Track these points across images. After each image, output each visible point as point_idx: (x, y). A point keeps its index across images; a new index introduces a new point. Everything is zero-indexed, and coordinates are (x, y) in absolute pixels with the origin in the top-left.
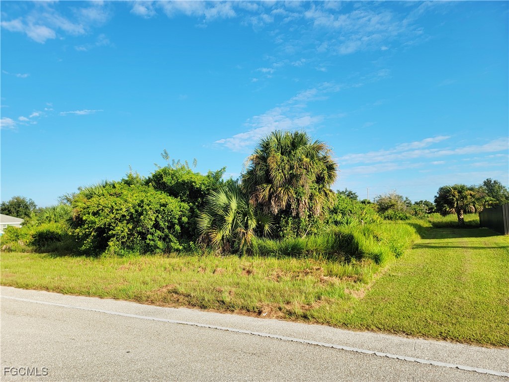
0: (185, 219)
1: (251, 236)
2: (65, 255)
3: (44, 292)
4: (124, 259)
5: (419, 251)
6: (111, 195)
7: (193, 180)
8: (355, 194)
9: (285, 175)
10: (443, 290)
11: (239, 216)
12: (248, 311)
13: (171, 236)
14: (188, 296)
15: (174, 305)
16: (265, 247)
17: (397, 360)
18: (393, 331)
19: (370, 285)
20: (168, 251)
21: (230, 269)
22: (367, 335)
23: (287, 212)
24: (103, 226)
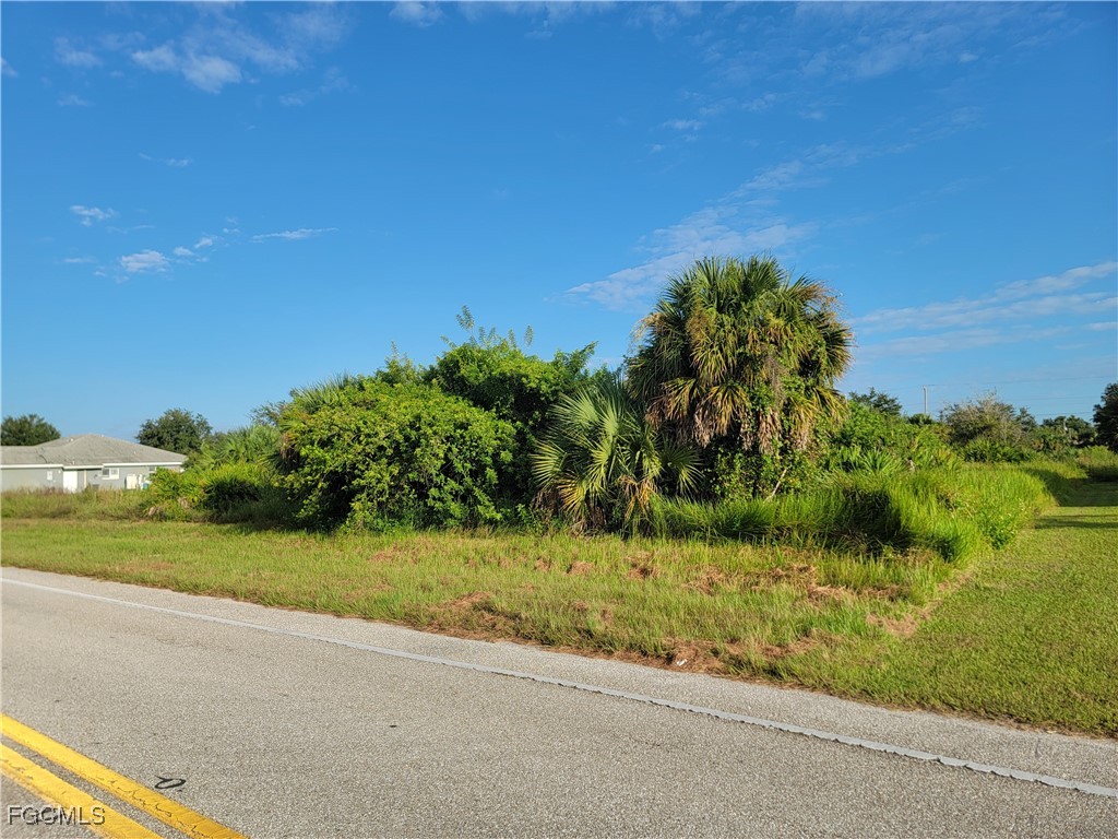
0: (506, 456)
1: (649, 494)
2: (267, 529)
3: (229, 601)
4: (384, 538)
5: (1052, 533)
6: (355, 404)
7: (522, 371)
8: (893, 401)
9: (726, 359)
10: (1111, 623)
11: (623, 450)
12: (645, 654)
13: (477, 492)
14: (515, 617)
15: (485, 634)
16: (680, 517)
17: (992, 777)
18: (983, 713)
19: (927, 608)
20: (472, 523)
21: (605, 565)
22: (919, 719)
23: (729, 440)
24: (340, 470)
